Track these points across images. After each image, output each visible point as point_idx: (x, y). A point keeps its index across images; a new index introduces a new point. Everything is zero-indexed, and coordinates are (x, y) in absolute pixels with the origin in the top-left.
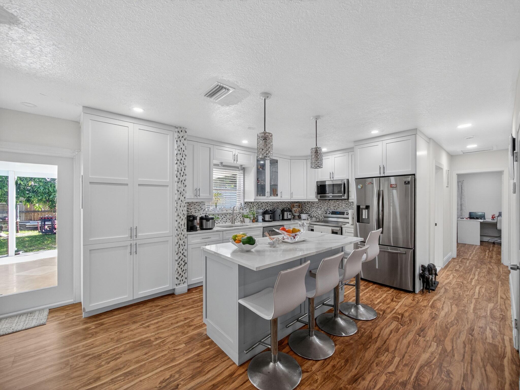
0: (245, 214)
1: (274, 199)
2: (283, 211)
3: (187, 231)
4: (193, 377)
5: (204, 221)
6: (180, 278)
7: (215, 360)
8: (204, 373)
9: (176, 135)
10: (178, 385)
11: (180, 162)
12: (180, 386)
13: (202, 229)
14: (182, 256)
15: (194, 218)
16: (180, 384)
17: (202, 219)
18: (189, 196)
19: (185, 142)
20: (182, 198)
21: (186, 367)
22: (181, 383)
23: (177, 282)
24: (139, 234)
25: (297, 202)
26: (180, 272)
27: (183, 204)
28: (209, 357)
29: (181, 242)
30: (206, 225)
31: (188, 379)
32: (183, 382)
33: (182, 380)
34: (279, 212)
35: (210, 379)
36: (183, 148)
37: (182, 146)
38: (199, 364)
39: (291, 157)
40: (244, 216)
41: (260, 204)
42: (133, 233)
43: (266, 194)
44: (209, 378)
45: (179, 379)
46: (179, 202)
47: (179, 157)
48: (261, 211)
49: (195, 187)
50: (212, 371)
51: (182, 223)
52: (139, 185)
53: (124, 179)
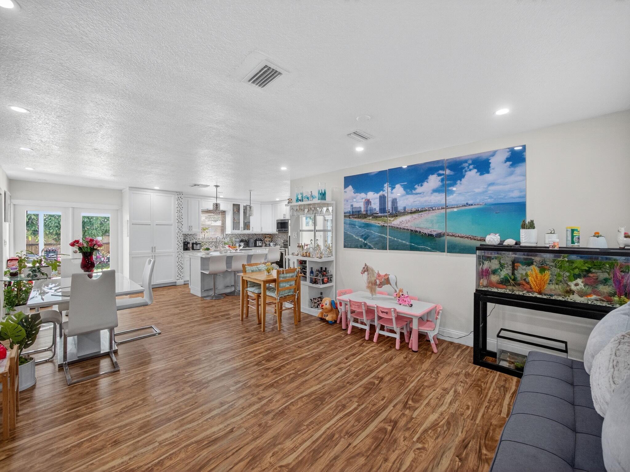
0: (226, 242)
1: (246, 232)
2: (256, 241)
3: (184, 250)
5: (195, 245)
6: (179, 276)
9: (177, 197)
11: (179, 211)
13: (193, 249)
14: (180, 264)
15: (188, 243)
17: (193, 244)
18: (185, 230)
19: (182, 200)
20: (180, 232)
23: (178, 278)
24: (156, 251)
25: (268, 234)
26: (179, 273)
27: (181, 235)
29: (180, 256)
30: (196, 247)
34: (252, 241)
36: (181, 204)
37: (180, 202)
39: (261, 202)
40: (225, 244)
41: (238, 235)
42: (153, 249)
43: (240, 229)
46: (179, 234)
47: (179, 209)
48: (238, 240)
49: (189, 225)
51: (181, 245)
52: (156, 225)
53: (149, 222)
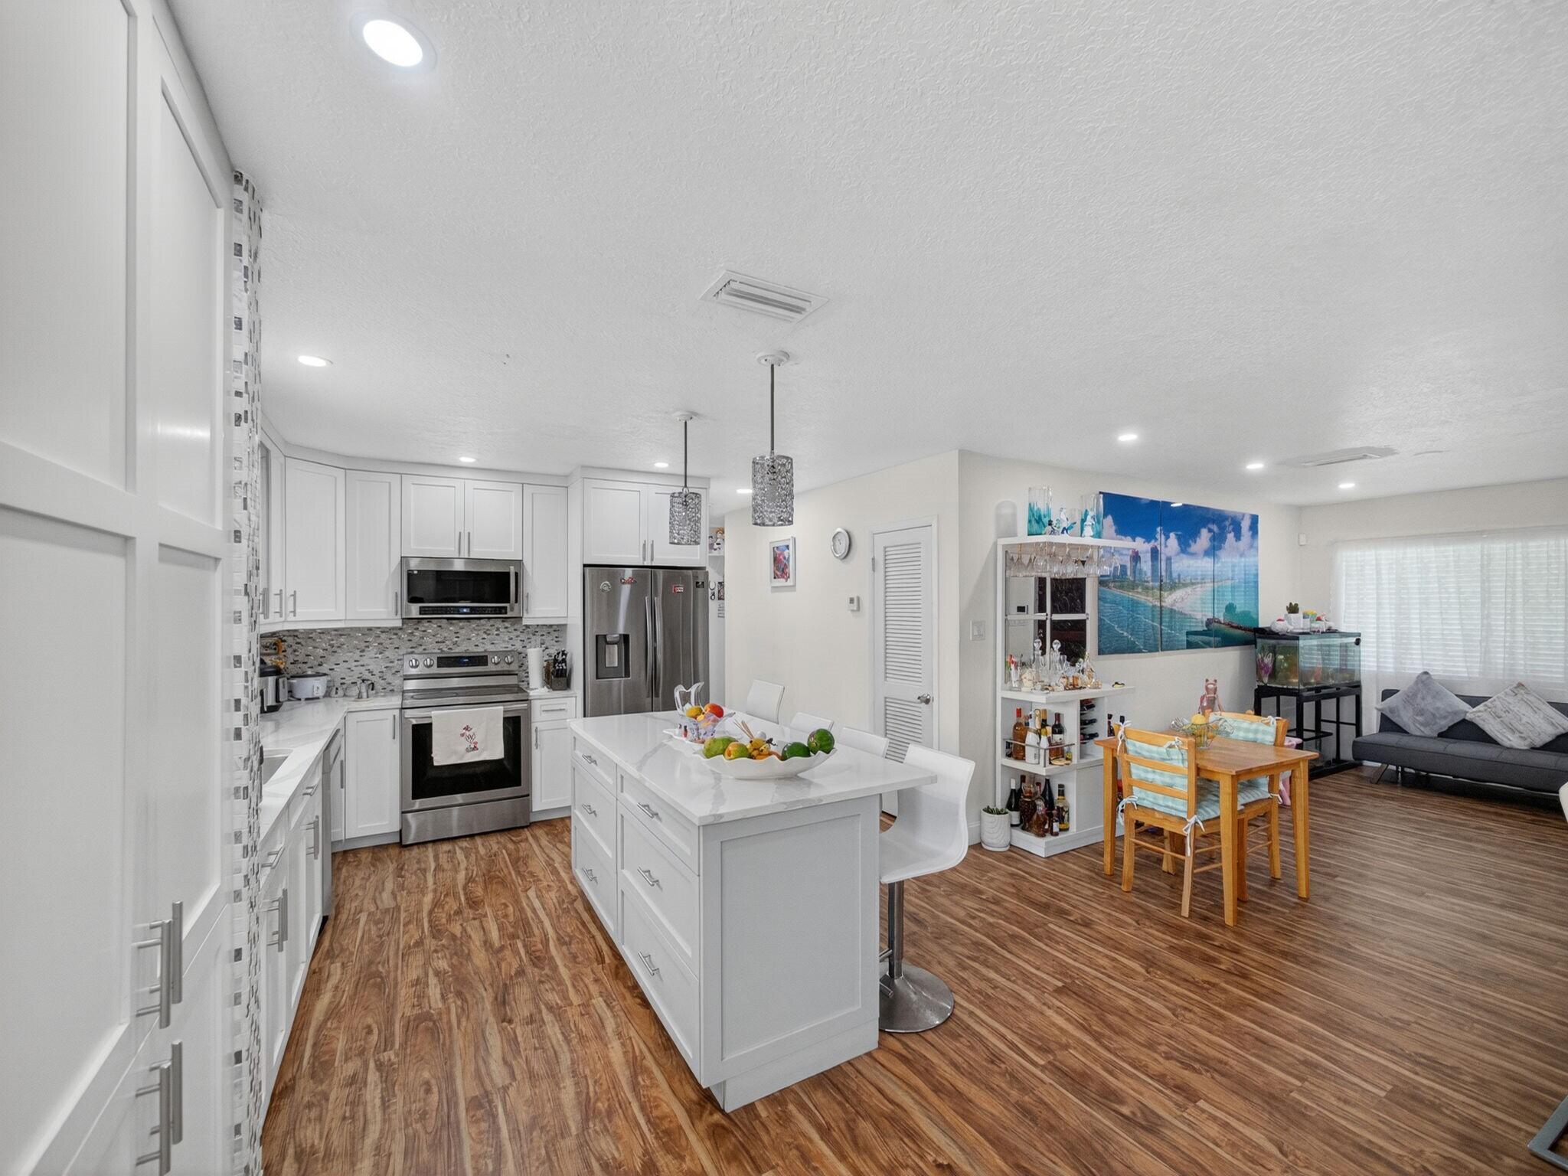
4: (913, 1135)
7: (853, 1092)
8: (898, 1111)
10: (939, 1166)
12: (940, 1160)
16: (935, 1161)
21: (872, 1157)
22: (930, 1159)
28: (840, 1104)
31: (919, 1146)
32: (926, 1154)
33: (922, 1157)
35: (917, 1097)
38: (865, 1127)
44: (913, 1098)
45: (920, 1167)
50: (892, 1096)
